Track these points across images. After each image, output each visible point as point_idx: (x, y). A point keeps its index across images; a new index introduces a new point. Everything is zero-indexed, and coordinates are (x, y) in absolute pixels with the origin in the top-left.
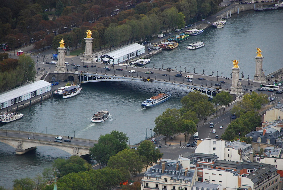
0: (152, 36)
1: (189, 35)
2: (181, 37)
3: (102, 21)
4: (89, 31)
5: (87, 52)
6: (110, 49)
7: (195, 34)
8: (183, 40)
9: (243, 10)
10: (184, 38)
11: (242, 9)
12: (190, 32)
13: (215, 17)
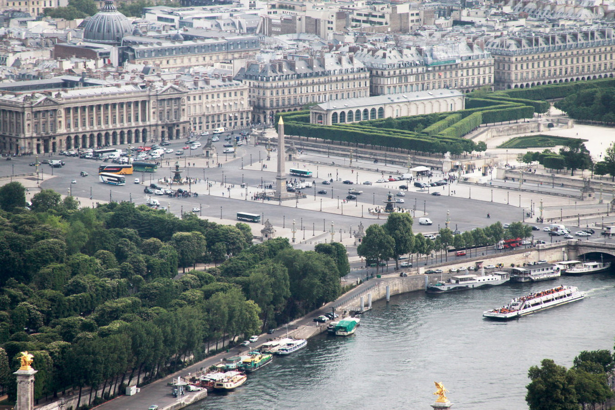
0: (183, 360)
1: (271, 353)
2: (253, 360)
3: (58, 327)
4: (25, 354)
5: (20, 405)
6: (78, 396)
7: (285, 352)
8: (257, 365)
9: (400, 292)
10: (260, 361)
11: (396, 288)
12: (274, 347)
13: (333, 308)
